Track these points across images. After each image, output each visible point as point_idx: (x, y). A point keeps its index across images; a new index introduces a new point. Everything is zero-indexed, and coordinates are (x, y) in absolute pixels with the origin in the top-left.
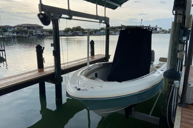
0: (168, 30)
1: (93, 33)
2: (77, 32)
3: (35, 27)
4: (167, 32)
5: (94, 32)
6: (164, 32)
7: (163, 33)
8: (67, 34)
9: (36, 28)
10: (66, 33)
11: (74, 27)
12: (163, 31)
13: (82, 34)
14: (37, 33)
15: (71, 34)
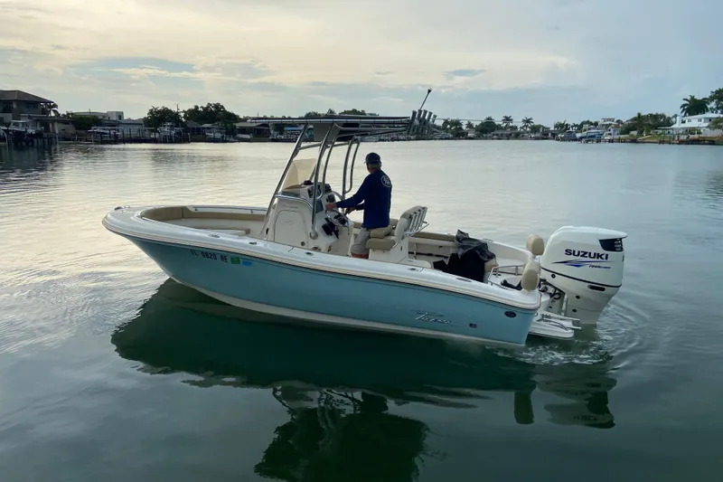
0: (552, 129)
1: (272, 132)
2: (204, 128)
3: (10, 102)
4: (550, 135)
5: (275, 130)
6: (538, 135)
7: (536, 139)
8: (158, 132)
9: (15, 106)
10: (152, 131)
11: (197, 107)
12: (535, 129)
13: (218, 135)
14: (12, 128)
15: (173, 132)
